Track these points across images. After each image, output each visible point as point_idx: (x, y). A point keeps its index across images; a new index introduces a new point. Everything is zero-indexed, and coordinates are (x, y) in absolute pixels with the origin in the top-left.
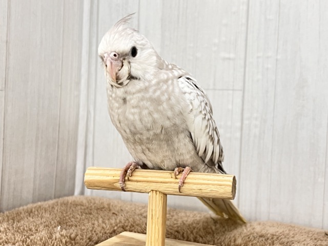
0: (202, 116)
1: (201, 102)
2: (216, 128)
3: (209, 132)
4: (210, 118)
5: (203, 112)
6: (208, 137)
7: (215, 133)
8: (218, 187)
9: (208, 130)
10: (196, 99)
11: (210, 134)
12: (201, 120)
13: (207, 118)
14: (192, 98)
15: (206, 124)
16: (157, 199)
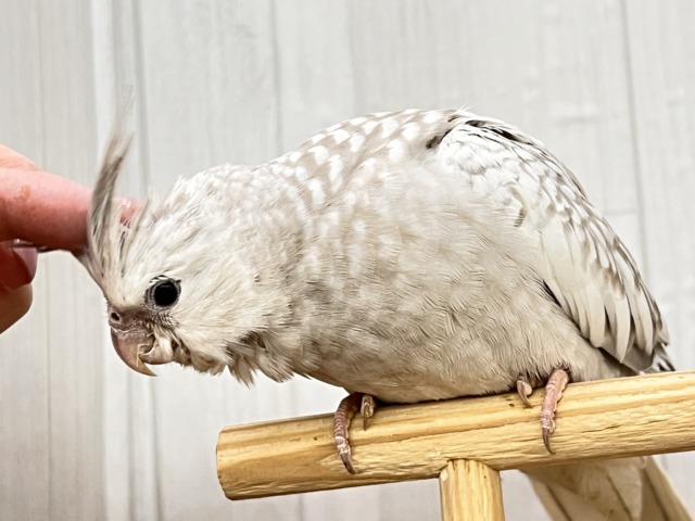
0: (558, 221)
1: (541, 179)
2: (616, 240)
3: (598, 261)
4: (585, 215)
5: (560, 207)
6: (601, 275)
7: (617, 255)
8: (672, 406)
9: (593, 255)
10: (523, 176)
11: (605, 264)
12: (561, 231)
13: (576, 219)
14: (511, 177)
15: (581, 239)
16: (474, 486)
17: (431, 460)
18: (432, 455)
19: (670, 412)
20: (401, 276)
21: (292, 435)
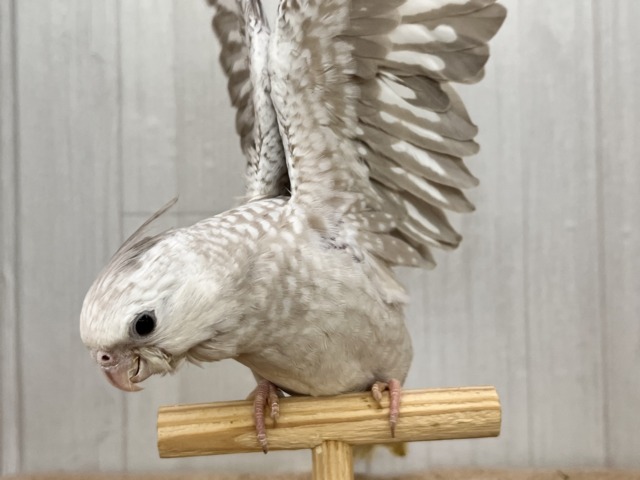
16: (340, 459)
17: (312, 440)
18: (314, 437)
19: (472, 417)
20: (309, 313)
21: (214, 419)
